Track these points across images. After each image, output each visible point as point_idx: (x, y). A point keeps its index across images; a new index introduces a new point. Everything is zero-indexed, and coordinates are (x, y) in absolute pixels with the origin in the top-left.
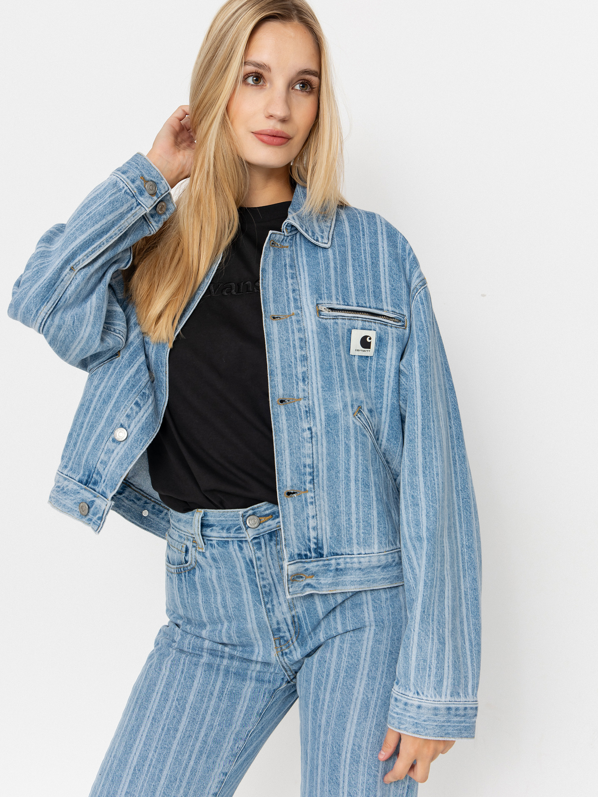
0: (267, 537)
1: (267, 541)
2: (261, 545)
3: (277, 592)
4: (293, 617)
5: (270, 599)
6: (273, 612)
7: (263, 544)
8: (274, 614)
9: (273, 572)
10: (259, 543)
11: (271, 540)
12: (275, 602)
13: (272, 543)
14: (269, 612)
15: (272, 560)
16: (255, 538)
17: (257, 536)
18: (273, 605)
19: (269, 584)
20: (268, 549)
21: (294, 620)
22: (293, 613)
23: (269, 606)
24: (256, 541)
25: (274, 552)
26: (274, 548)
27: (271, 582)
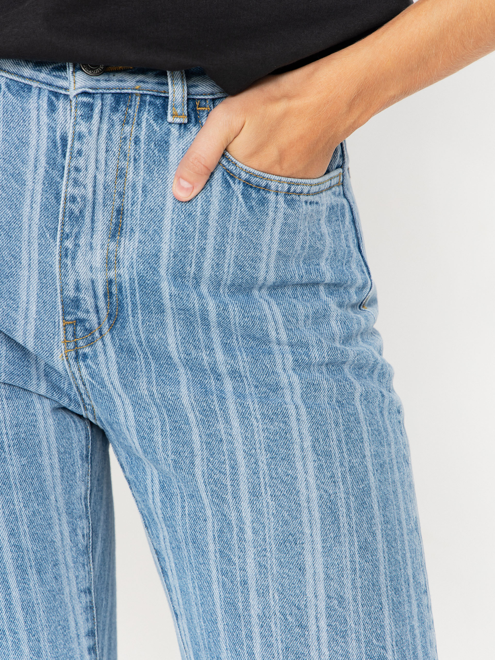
0: (109, 100)
1: (107, 109)
2: (92, 110)
3: (93, 221)
4: (110, 282)
5: (75, 230)
6: (73, 258)
7: (97, 110)
8: (73, 264)
9: (101, 178)
10: (91, 107)
11: (115, 109)
12: (82, 241)
13: (117, 117)
14: (66, 255)
15: (107, 151)
16: (85, 94)
17: (91, 91)
18: (77, 245)
19: (84, 198)
20: (105, 127)
21: (110, 289)
22: (112, 274)
23: (69, 244)
24: (85, 99)
25: (116, 137)
26: (118, 127)
27: (90, 196)
